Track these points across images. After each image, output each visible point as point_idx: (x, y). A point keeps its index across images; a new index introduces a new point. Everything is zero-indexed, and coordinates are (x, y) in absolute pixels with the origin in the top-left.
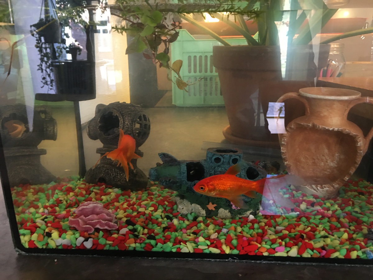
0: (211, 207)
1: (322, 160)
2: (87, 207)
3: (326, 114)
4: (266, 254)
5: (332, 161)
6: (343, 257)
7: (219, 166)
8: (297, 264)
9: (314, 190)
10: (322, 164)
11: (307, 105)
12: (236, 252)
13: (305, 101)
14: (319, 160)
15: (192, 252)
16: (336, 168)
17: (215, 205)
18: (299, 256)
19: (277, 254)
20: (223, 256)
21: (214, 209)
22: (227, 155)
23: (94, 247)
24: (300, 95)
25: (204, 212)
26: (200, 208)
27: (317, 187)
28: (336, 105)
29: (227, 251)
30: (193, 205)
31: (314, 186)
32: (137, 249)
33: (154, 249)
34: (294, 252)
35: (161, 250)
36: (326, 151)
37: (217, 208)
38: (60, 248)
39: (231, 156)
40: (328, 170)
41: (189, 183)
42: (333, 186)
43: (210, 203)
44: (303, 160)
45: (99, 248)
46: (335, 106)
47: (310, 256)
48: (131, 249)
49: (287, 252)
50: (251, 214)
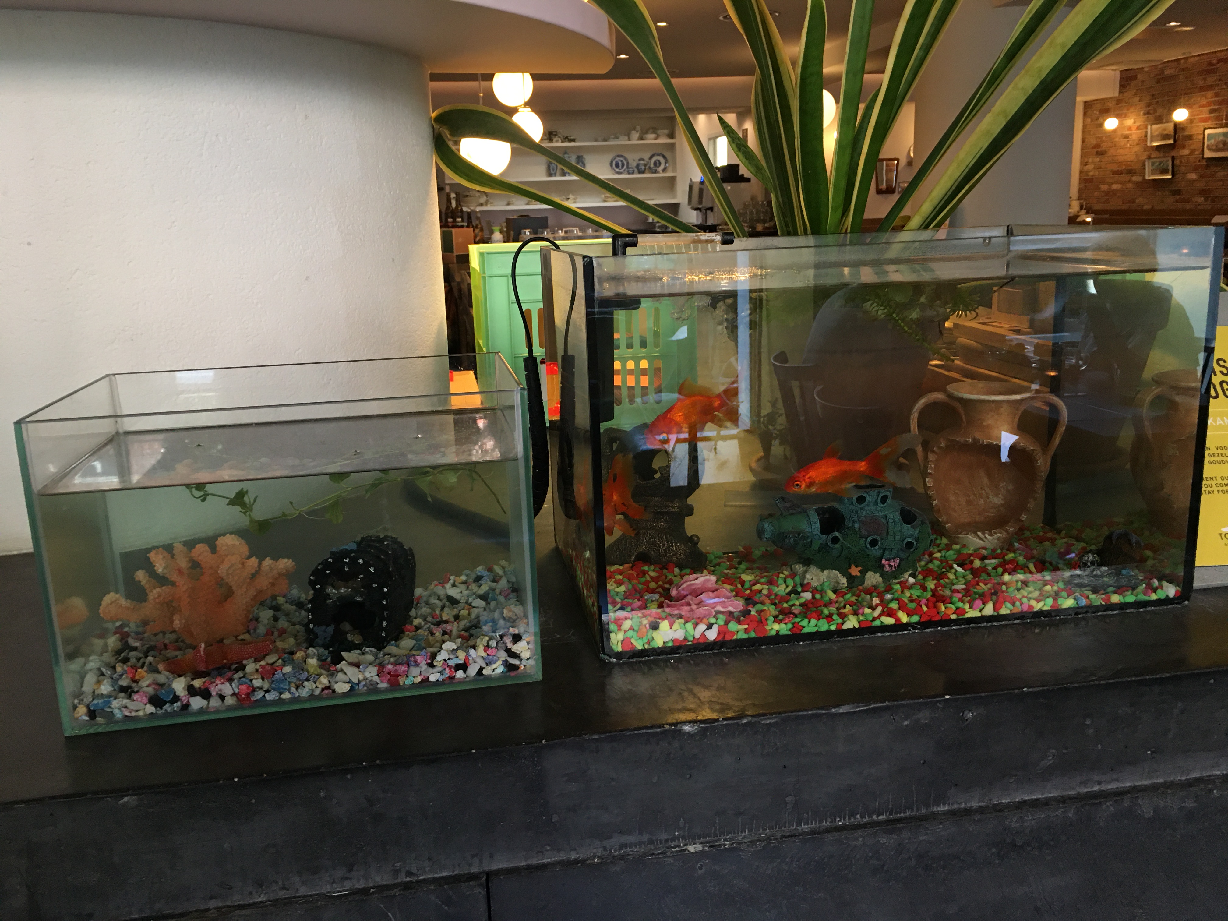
0: (855, 571)
1: (981, 496)
2: (697, 581)
3: (990, 422)
4: (954, 617)
5: (996, 495)
6: (1049, 609)
7: (862, 509)
8: (995, 624)
9: (981, 539)
10: (982, 501)
11: (961, 411)
12: (915, 619)
13: (957, 405)
14: (975, 495)
15: (857, 626)
16: (1002, 505)
17: (860, 568)
18: (996, 614)
19: (967, 616)
20: (899, 626)
21: (859, 574)
22: (874, 493)
23: (720, 639)
24: (950, 396)
25: (844, 581)
26: (839, 575)
27: (984, 534)
28: (1005, 409)
29: (904, 618)
30: (826, 572)
31: (979, 533)
32: (781, 633)
33: (806, 630)
34: (989, 610)
35: (814, 630)
36: (986, 480)
37: (863, 573)
38: (670, 644)
39: (879, 492)
40: (992, 510)
41: (824, 537)
42: (1007, 531)
43: (853, 566)
44: (952, 498)
45: (727, 638)
46: (1002, 410)
47: (1008, 612)
48: (773, 633)
49: (980, 611)
50: (910, 576)
